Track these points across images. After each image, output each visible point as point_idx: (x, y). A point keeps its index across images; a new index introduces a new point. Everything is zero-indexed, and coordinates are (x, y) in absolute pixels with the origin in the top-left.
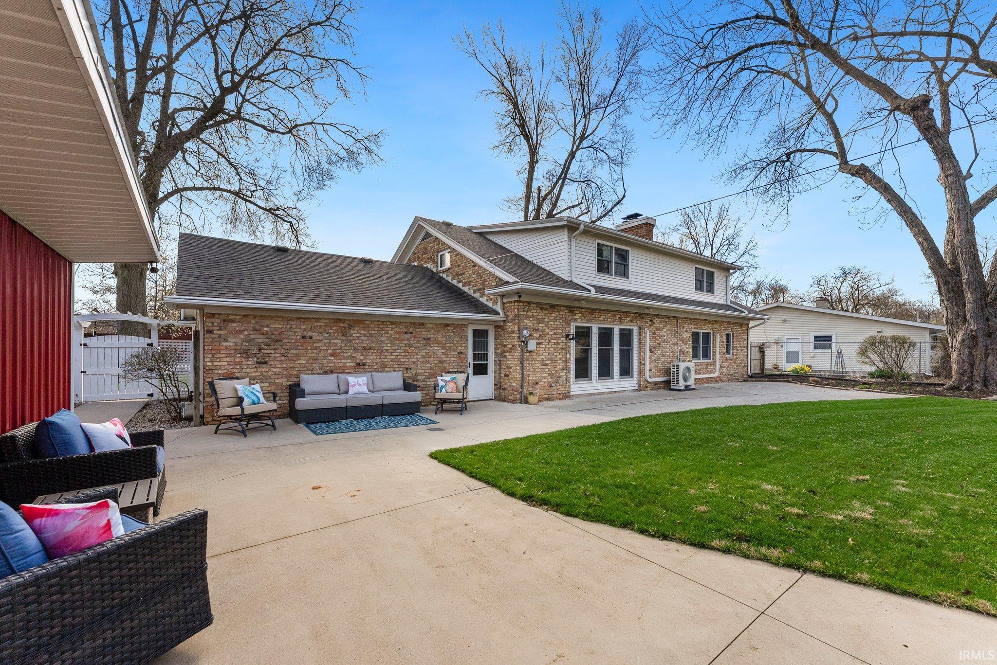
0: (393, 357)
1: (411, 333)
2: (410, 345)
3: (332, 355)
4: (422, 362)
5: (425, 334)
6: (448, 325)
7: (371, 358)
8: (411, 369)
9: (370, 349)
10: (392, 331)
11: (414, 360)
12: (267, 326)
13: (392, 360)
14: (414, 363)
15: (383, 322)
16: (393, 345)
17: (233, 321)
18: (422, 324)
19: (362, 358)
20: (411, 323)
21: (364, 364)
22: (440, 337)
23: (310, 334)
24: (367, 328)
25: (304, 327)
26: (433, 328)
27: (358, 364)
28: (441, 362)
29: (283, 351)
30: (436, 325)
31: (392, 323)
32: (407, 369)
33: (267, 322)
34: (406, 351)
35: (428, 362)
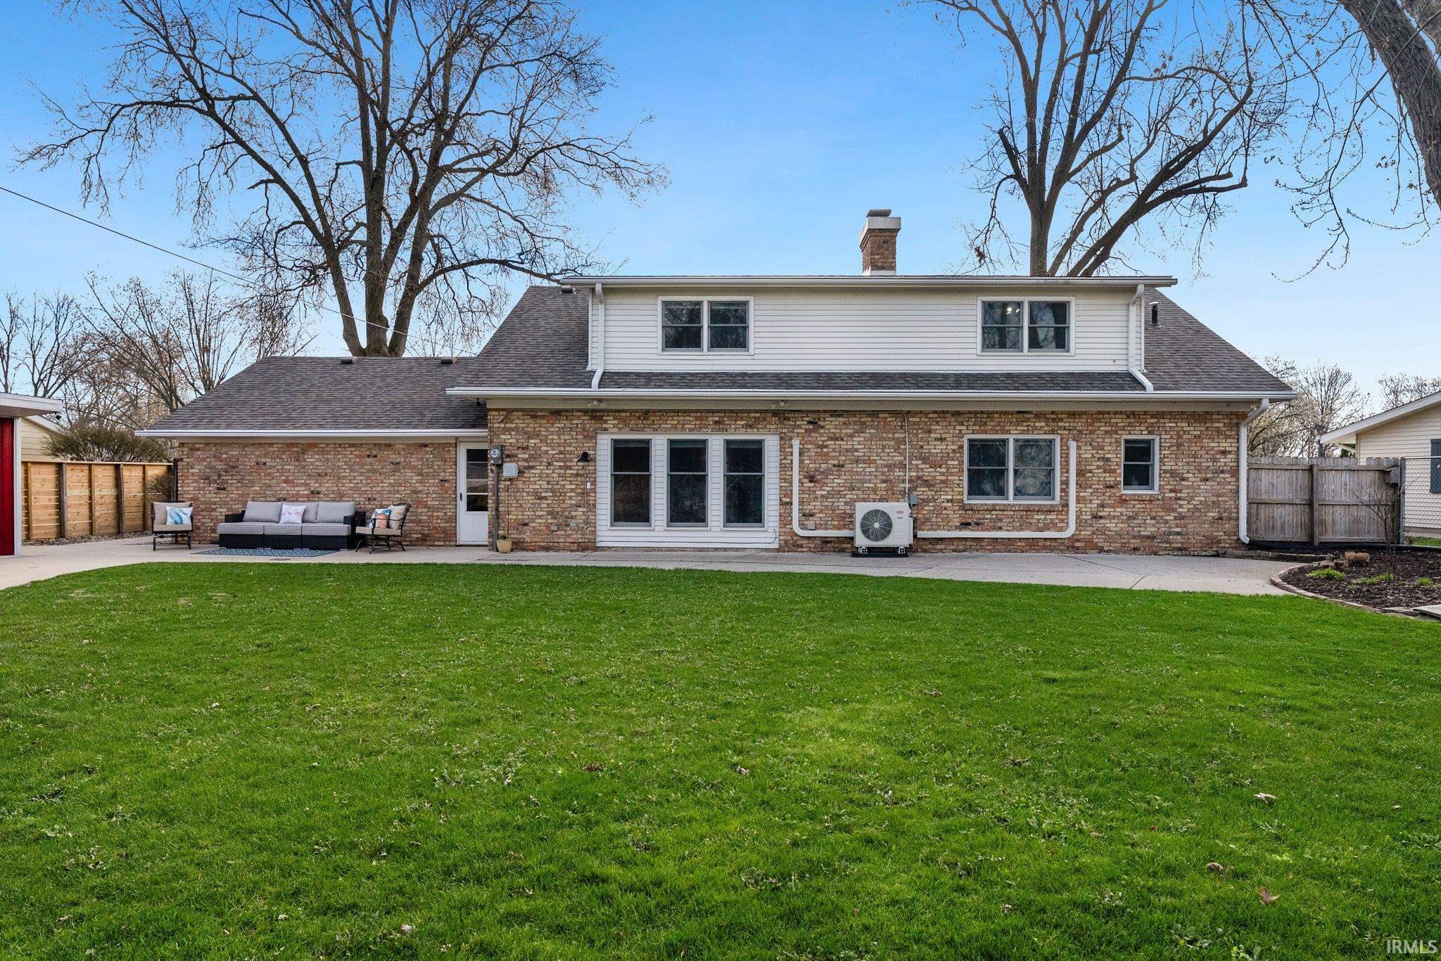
0: (352, 485)
1: (375, 456)
2: (374, 471)
3: (286, 481)
4: (390, 492)
5: (394, 457)
6: (426, 446)
7: (327, 486)
8: (375, 499)
9: (326, 475)
10: (351, 455)
11: (379, 489)
12: (226, 453)
13: (351, 489)
14: (378, 492)
15: (340, 445)
16: (352, 471)
17: (198, 449)
18: (390, 445)
19: (317, 485)
20: (375, 445)
21: (318, 493)
22: (413, 460)
23: (263, 460)
24: (323, 452)
25: (258, 453)
26: (404, 449)
27: (313, 492)
28: (415, 492)
29: (239, 477)
30: (408, 445)
31: (351, 445)
32: (369, 499)
33: (224, 450)
34: (368, 478)
35: (398, 492)
